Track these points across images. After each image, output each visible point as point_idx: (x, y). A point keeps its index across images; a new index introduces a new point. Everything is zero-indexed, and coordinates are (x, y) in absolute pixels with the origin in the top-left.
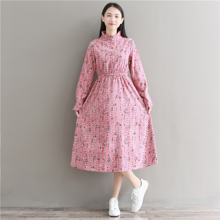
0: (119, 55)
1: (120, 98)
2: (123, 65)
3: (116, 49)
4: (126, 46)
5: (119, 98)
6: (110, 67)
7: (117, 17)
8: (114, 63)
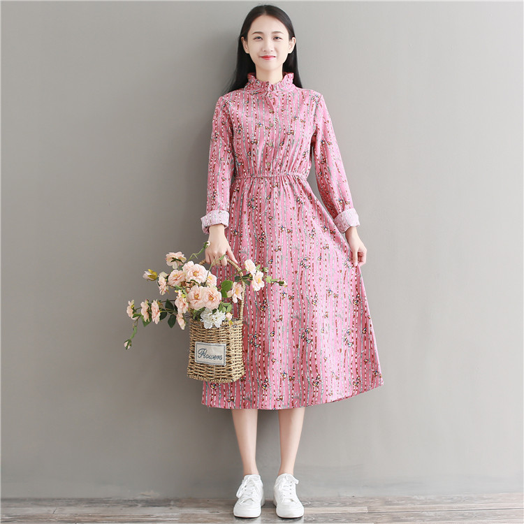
0: (289, 130)
1: (290, 232)
2: (296, 154)
3: (280, 116)
4: (305, 107)
5: (288, 233)
6: (265, 156)
7: (277, 38)
8: (276, 147)
